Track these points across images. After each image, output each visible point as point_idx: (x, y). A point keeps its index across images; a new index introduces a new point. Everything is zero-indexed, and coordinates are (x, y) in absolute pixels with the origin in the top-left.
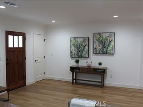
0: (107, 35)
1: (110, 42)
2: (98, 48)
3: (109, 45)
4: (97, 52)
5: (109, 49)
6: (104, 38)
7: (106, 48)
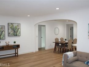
0: (16, 25)
1: (18, 29)
2: (11, 33)
3: (17, 31)
4: (11, 35)
5: (18, 33)
6: (15, 26)
7: (16, 32)
